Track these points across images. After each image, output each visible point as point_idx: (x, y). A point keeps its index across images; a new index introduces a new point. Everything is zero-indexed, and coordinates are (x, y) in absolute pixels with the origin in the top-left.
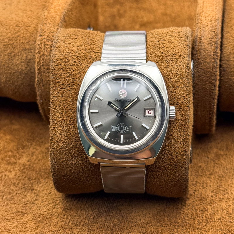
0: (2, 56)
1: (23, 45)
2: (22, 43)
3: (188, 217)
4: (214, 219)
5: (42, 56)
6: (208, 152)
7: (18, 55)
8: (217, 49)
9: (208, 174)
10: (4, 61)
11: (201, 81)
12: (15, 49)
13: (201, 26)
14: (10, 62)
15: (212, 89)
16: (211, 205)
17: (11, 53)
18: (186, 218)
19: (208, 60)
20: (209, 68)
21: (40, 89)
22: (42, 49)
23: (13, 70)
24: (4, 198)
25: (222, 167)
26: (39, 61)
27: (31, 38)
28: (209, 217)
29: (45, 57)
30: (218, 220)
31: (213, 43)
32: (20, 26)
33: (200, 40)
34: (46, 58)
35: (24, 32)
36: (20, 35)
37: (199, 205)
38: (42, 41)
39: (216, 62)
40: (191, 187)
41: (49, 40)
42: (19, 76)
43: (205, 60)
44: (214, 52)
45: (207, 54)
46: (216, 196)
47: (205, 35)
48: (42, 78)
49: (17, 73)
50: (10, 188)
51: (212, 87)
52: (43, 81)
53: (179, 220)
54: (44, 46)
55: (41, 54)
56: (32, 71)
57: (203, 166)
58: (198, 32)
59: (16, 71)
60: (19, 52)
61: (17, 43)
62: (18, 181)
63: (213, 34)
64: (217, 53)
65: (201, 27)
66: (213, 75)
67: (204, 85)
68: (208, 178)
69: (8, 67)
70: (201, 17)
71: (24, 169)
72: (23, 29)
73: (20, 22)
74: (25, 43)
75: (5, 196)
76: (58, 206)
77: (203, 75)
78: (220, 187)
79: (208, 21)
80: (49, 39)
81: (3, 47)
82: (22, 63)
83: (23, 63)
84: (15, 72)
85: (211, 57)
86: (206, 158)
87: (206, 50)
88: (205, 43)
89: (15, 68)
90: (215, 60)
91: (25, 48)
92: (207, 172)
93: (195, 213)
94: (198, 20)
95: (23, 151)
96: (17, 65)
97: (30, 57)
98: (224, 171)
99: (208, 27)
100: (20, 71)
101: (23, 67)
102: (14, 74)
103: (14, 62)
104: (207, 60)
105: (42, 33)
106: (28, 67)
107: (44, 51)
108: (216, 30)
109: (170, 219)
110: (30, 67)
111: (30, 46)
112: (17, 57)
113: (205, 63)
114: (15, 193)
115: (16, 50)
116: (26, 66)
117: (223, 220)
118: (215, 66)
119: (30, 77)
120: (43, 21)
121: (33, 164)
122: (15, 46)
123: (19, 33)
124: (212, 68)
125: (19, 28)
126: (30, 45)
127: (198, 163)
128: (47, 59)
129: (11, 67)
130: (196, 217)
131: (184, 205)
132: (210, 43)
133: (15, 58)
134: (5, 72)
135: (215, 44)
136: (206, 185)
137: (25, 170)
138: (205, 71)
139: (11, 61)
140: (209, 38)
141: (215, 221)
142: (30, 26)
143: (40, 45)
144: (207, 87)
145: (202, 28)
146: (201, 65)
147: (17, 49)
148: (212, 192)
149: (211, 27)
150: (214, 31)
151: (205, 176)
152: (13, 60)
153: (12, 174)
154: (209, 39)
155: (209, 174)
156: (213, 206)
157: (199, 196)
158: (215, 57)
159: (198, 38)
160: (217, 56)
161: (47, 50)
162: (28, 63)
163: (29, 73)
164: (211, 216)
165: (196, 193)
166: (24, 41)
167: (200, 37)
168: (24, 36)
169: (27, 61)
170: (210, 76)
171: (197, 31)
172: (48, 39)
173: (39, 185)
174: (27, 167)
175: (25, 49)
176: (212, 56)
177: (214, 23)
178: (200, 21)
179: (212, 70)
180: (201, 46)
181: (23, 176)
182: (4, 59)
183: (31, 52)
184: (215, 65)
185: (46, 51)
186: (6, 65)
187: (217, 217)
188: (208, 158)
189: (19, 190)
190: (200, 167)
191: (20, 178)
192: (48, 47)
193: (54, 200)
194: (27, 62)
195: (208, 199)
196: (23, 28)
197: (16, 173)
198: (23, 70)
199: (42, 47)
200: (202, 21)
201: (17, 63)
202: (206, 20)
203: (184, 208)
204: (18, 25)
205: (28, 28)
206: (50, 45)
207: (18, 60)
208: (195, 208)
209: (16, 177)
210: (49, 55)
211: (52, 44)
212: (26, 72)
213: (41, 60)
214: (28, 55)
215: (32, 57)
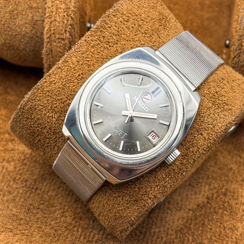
0: (2, 13)
1: (29, 2)
3: (215, 236)
5: (53, 21)
6: (240, 150)
7: (22, 15)
9: (240, 179)
10: (3, 19)
12: (18, 6)
14: (12, 22)
16: (242, 222)
17: (13, 11)
18: (214, 238)
21: (48, 60)
22: (54, 13)
23: (15, 32)
26: (50, 28)
28: (239, 238)
29: (57, 23)
34: (58, 24)
37: (228, 221)
38: (54, 4)
42: (21, 39)
48: (51, 48)
49: (19, 36)
52: (53, 52)
53: (206, 241)
54: (57, 9)
55: (53, 19)
56: (39, 34)
57: (234, 169)
59: (18, 32)
60: (23, 11)
68: (239, 185)
69: (9, 27)
76: (66, 214)
81: (3, 2)
82: (26, 24)
83: (28, 24)
84: (17, 35)
86: (238, 158)
89: (17, 30)
91: (31, 6)
92: (238, 178)
93: (223, 232)
96: (20, 26)
97: (36, 18)
100: (23, 33)
101: (27, 29)
102: (16, 37)
103: (16, 22)
106: (34, 30)
107: (55, 15)
110: (36, 30)
111: (37, 4)
112: (21, 16)
114: (16, 193)
115: (20, 7)
116: (31, 28)
119: (35, 42)
126: (37, 2)
127: (229, 164)
129: (12, 28)
130: (225, 237)
133: (18, 17)
134: (5, 33)
137: (26, 161)
139: (13, 20)
143: (51, 8)
147: (21, 6)
151: (236, 183)
152: (15, 20)
153: (11, 165)
155: (241, 181)
161: (59, 14)
162: (34, 25)
163: (35, 37)
164: (241, 237)
169: (33, 23)
172: (61, 2)
173: (43, 183)
175: (31, 8)
181: (24, 169)
182: (4, 17)
183: (39, 12)
185: (58, 16)
186: (6, 25)
188: (241, 157)
190: (231, 169)
191: (21, 171)
192: (61, 12)
193: (62, 205)
194: (33, 24)
195: (238, 213)
197: (15, 164)
198: (27, 33)
199: (53, 11)
201: (20, 24)
206: (64, 9)
207: (21, 20)
208: (224, 226)
209: (16, 171)
210: (62, 21)
211: (65, 8)
212: (30, 36)
213: (52, 26)
214: (35, 15)
215: (39, 18)
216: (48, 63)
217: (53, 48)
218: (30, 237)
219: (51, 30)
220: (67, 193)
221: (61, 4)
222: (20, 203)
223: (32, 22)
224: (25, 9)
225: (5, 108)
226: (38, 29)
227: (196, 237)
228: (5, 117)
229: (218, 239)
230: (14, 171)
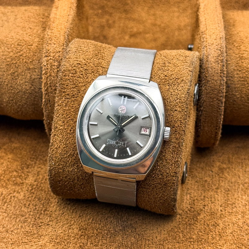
0: (5, 76)
1: (27, 65)
2: (26, 62)
3: (201, 232)
4: (227, 234)
5: (49, 77)
6: (211, 166)
7: (22, 75)
8: (223, 67)
10: (7, 81)
11: (209, 98)
12: (18, 69)
13: (207, 44)
14: (14, 82)
15: (219, 106)
16: (222, 219)
17: (14, 73)
18: (200, 234)
19: (216, 78)
20: (216, 86)
21: (47, 109)
22: (49, 70)
23: (16, 90)
24: (17, 220)
25: (227, 181)
26: (46, 82)
27: (34, 57)
28: (221, 231)
29: (52, 77)
30: (230, 234)
31: (220, 61)
33: (207, 58)
34: (53, 79)
35: (26, 51)
36: (23, 54)
37: (210, 220)
38: (49, 62)
39: (223, 79)
40: (200, 203)
42: (22, 95)
43: (213, 78)
44: (221, 70)
45: (214, 72)
46: (226, 211)
47: (211, 54)
48: (49, 98)
49: (21, 93)
50: (22, 210)
51: (220, 104)
52: (51, 101)
54: (51, 67)
55: (48, 75)
56: (37, 90)
57: (209, 180)
58: (205, 51)
59: (20, 90)
60: (22, 72)
61: (20, 62)
62: (28, 203)
63: (219, 52)
64: (224, 71)
65: (207, 45)
66: (220, 92)
67: (212, 102)
69: (11, 87)
70: (206, 35)
71: (32, 189)
72: (25, 48)
73: (21, 41)
74: (28, 62)
75: (17, 218)
76: (73, 227)
77: (211, 93)
78: (227, 201)
79: (213, 39)
80: (55, 59)
81: (5, 67)
82: (25, 82)
83: (28, 82)
84: (19, 92)
85: (218, 75)
87: (213, 68)
88: (212, 62)
89: (19, 88)
90: (222, 78)
93: (207, 228)
94: (203, 38)
95: (27, 170)
96: (20, 85)
97: (34, 76)
98: (229, 185)
99: (214, 45)
100: (23, 90)
101: (27, 87)
102: (18, 94)
103: (17, 81)
104: (214, 78)
105: (47, 54)
106: (32, 87)
108: (221, 48)
109: (185, 235)
110: (34, 86)
111: (34, 65)
112: (21, 76)
113: (212, 81)
115: (20, 69)
116: (30, 86)
117: (235, 234)
118: (222, 83)
119: (34, 96)
120: (48, 41)
121: (40, 184)
122: (18, 65)
123: (22, 52)
124: (220, 86)
125: (21, 46)
126: (33, 64)
127: (204, 178)
128: (54, 79)
129: (14, 87)
130: (209, 232)
131: (196, 221)
132: (217, 62)
133: (19, 77)
134: (9, 91)
135: (221, 62)
136: (214, 199)
137: (33, 191)
138: (213, 88)
139: (14, 81)
140: (216, 57)
141: (227, 235)
142: (32, 45)
143: (46, 66)
144: (215, 104)
145: (208, 47)
146: (209, 83)
147: (21, 69)
148: (221, 206)
149: (216, 45)
150: (220, 49)
151: (212, 191)
152: (16, 80)
153: (21, 195)
154: (215, 57)
155: (216, 189)
156: (224, 220)
157: (209, 211)
158: (222, 74)
159: (205, 57)
160: (224, 74)
161: (54, 70)
162: (32, 82)
163: (34, 92)
164: (223, 231)
165: (206, 208)
166: (27, 60)
167: (207, 55)
168: (27, 55)
169: (31, 81)
170: (218, 93)
171: (204, 49)
172: (54, 60)
174: (34, 187)
175: (29, 69)
176: (219, 73)
177: (219, 42)
178: (205, 40)
179: (219, 87)
180: (208, 64)
181: (32, 196)
182: (7, 78)
183: (35, 72)
184: (222, 82)
185: (52, 72)
186: (9, 85)
187: (229, 231)
189: (31, 211)
190: (206, 181)
191: (30, 199)
192: (55, 68)
193: (68, 221)
194: (31, 82)
195: (218, 213)
197: (25, 194)
198: (27, 90)
199: (48, 68)
200: (207, 40)
201: (20, 83)
202: (211, 38)
203: (197, 223)
204: (20, 44)
205: (31, 46)
206: (57, 66)
207: (21, 80)
208: (207, 223)
209: (26, 199)
210: (56, 76)
211: (58, 65)
212: (30, 92)
213: (48, 80)
214: (32, 75)
215: (36, 77)
216: (47, 111)
217: (50, 99)
218: (44, 247)
219: (47, 84)
220: (71, 211)
221: (55, 62)
222: (32, 222)
223: (31, 80)
224: (24, 70)
225: (10, 153)
226: (36, 86)
228: (12, 159)
229: (204, 233)
230: (24, 199)
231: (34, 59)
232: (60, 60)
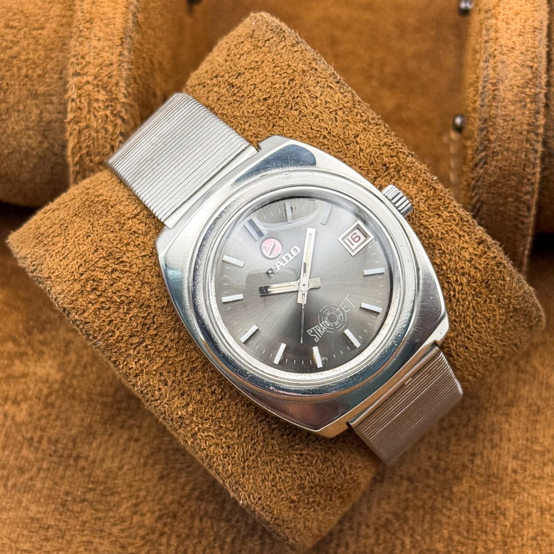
1: (29, 83)
2: (26, 76)
3: (459, 533)
4: (522, 540)
5: (83, 129)
7: (19, 111)
8: (537, 116)
11: (495, 196)
12: (8, 94)
13: (495, 50)
15: (521, 215)
16: (513, 496)
18: (456, 538)
19: (515, 146)
20: (515, 166)
22: (85, 112)
23: (6, 148)
24: (10, 484)
25: (536, 382)
26: (78, 142)
27: (48, 64)
28: (509, 533)
29: (92, 132)
30: (530, 543)
31: (528, 100)
32: (15, 27)
33: (495, 90)
34: (94, 135)
35: (28, 44)
36: (19, 54)
37: (483, 497)
38: (83, 91)
39: (534, 149)
40: (464, 445)
41: (100, 88)
42: (22, 161)
43: (507, 145)
44: (529, 125)
45: (512, 129)
46: (525, 471)
47: (507, 78)
49: (17, 155)
50: (21, 455)
51: (523, 210)
53: (440, 544)
54: (89, 104)
55: (83, 124)
56: (57, 149)
58: (488, 69)
59: (14, 148)
60: (18, 103)
61: (11, 76)
62: (39, 433)
63: (528, 74)
64: (538, 127)
65: (496, 53)
66: (525, 181)
67: (502, 205)
70: (497, 19)
71: (49, 395)
72: (25, 37)
73: (15, 14)
74: (32, 76)
75: (10, 478)
76: (143, 508)
77: (500, 182)
78: (532, 442)
79: (514, 34)
80: (100, 83)
82: (28, 129)
83: (32, 130)
84: (12, 152)
85: (522, 136)
87: (508, 119)
88: (507, 100)
89: (12, 143)
90: (531, 145)
91: (34, 92)
93: (475, 521)
94: (488, 30)
95: (41, 337)
96: (15, 136)
97: (48, 115)
98: (540, 395)
99: (516, 53)
100: (24, 149)
101: (32, 141)
102: (10, 157)
103: (8, 127)
104: (511, 146)
105: (80, 66)
106: (46, 141)
107: (88, 116)
108: (534, 62)
109: (417, 541)
110: (50, 141)
111: (48, 86)
112: (16, 114)
113: (505, 153)
114: (35, 469)
115: (12, 96)
116: (39, 138)
117: (542, 540)
118: (532, 160)
119: (52, 164)
120: (81, 31)
121: (72, 379)
122: (7, 84)
123: (16, 49)
124: (525, 165)
125: (14, 31)
126: (47, 82)
128: (98, 136)
130: (479, 533)
131: (448, 499)
132: (521, 101)
133: (10, 117)
135: (531, 102)
136: (498, 437)
137: (53, 398)
138: (506, 172)
140: (518, 87)
141: (523, 545)
142: (43, 28)
143: (78, 100)
144: (510, 210)
145: (499, 57)
146: (496, 158)
147: (14, 93)
148: (514, 458)
149: (522, 53)
150: (531, 64)
152: (4, 123)
154: (516, 88)
156: (519, 500)
157: (483, 471)
158: (532, 136)
159: (489, 86)
160: (537, 135)
161: (96, 113)
162: (44, 130)
163: (49, 154)
164: (514, 531)
165: (478, 461)
166: (30, 72)
167: (494, 81)
168: (31, 56)
169: (42, 126)
170: (518, 184)
171: (487, 64)
172: (98, 86)
175: (35, 95)
176: (525, 133)
177: (531, 41)
178: (492, 34)
179: (524, 170)
180: (497, 107)
183: (52, 103)
184: (531, 156)
185: (93, 117)
187: (528, 533)
189: (43, 459)
192: (99, 107)
193: (133, 489)
194: (42, 129)
195: (505, 478)
196: (25, 32)
198: (33, 149)
199: (82, 106)
200: (499, 35)
201: (15, 131)
202: (509, 31)
203: (449, 506)
204: (11, 23)
205: (40, 31)
206: (104, 102)
207: (17, 122)
208: (475, 508)
210: (103, 128)
211: (107, 99)
212: (40, 153)
213: (83, 139)
214: (44, 111)
215: (54, 116)
219: (80, 148)
220: (142, 460)
221: (98, 91)
223: (40, 124)
224: (23, 98)
226: (54, 139)
227: (419, 538)
229: (465, 538)
231: (49, 67)
232: (112, 86)
